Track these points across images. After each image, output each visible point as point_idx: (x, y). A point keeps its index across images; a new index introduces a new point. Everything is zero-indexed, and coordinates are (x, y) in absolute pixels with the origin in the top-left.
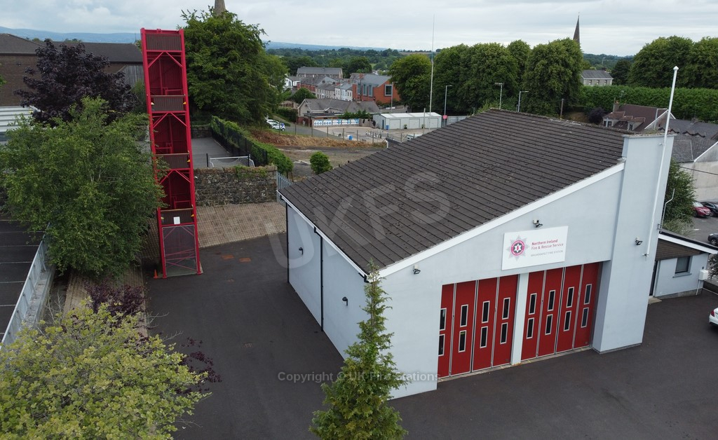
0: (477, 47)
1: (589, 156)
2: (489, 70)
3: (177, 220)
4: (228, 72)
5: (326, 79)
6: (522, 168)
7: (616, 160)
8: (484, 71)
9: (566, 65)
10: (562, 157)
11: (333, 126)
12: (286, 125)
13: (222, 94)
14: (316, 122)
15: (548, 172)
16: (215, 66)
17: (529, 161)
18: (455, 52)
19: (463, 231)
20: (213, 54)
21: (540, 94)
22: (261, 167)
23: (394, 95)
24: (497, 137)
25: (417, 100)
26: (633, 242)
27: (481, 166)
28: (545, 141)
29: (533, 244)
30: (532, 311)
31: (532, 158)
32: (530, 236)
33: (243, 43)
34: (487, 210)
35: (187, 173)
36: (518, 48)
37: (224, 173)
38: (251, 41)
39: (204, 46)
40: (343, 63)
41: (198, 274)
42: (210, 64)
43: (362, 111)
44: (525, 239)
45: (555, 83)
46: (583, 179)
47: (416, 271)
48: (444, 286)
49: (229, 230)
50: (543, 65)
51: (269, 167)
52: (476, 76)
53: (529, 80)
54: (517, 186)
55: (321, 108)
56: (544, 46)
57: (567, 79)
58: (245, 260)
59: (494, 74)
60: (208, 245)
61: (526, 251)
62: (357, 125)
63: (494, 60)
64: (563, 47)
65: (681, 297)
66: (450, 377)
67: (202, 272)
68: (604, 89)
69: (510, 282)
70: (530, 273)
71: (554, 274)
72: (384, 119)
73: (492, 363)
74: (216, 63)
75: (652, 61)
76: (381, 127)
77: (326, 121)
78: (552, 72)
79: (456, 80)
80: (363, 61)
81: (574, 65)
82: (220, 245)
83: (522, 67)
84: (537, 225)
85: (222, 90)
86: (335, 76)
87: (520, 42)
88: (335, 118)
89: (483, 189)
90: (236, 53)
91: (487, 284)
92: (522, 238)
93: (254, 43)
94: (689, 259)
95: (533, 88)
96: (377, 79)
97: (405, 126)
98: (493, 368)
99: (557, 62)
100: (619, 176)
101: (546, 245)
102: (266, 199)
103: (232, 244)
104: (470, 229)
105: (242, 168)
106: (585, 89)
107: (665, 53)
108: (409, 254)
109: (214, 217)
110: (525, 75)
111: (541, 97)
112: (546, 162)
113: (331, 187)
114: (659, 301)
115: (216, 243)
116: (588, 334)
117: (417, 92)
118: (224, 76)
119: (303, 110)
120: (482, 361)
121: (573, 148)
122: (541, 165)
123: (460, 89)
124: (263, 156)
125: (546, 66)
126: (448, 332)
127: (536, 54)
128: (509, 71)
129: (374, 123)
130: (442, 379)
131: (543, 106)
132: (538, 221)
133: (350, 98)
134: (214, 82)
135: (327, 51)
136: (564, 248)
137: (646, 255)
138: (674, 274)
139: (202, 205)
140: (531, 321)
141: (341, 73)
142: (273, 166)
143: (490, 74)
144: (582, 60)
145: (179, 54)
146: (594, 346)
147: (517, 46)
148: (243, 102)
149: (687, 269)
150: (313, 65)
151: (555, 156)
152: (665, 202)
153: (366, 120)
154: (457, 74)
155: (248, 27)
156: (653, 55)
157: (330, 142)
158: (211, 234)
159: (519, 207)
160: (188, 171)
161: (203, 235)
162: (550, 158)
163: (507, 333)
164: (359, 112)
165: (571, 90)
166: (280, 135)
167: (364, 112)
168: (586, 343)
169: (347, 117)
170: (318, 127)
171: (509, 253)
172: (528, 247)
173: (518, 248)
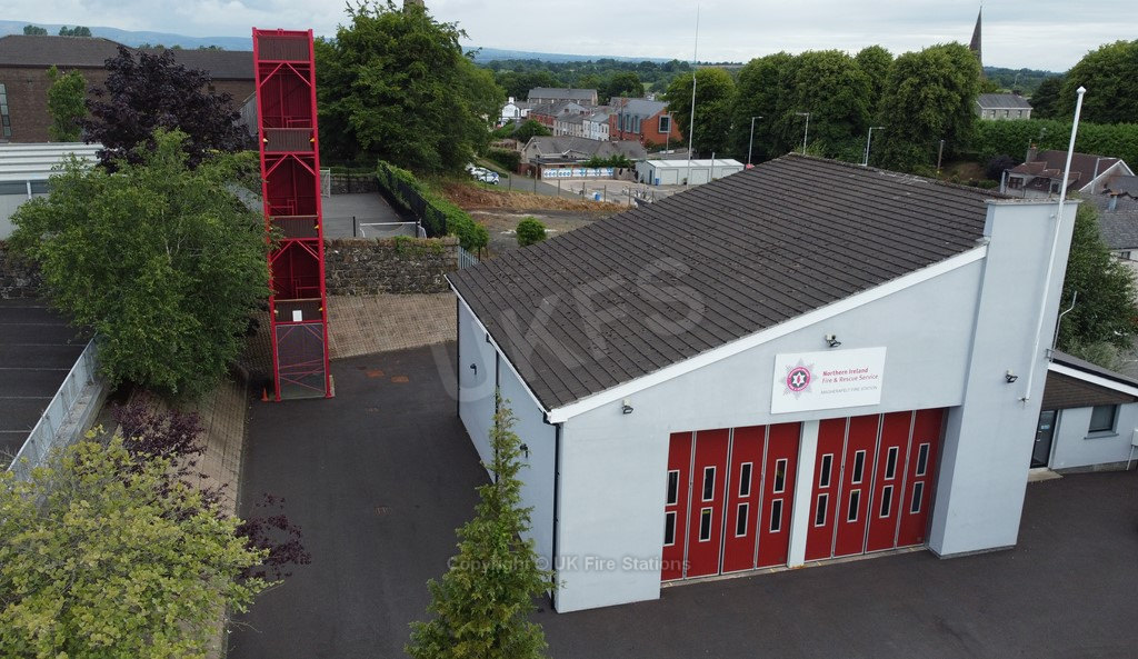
0: (805, 57)
1: (930, 233)
2: (824, 93)
3: (297, 316)
4: (409, 95)
5: (571, 106)
6: (820, 251)
7: (973, 241)
8: (816, 95)
9: (950, 85)
10: (886, 234)
11: (572, 178)
12: (501, 175)
13: (398, 128)
14: (547, 173)
15: (860, 257)
16: (389, 86)
17: (833, 239)
18: (771, 64)
19: (706, 349)
20: (386, 67)
21: (904, 132)
22: (434, 239)
23: (672, 130)
24: (791, 199)
25: (708, 140)
26: (1002, 376)
27: (755, 245)
28: (864, 208)
29: (825, 374)
30: (824, 483)
31: (838, 234)
32: (820, 361)
33: (432, 51)
34: (750, 316)
35: (315, 245)
36: (873, 58)
37: (378, 247)
38: (444, 49)
39: (375, 56)
40: (599, 82)
41: (327, 398)
42: (382, 82)
43: (618, 155)
44: (812, 366)
45: (930, 115)
46: (913, 270)
47: (627, 410)
48: (672, 435)
49: (382, 333)
50: (912, 85)
51: (447, 238)
52: (804, 101)
53: (889, 109)
54: (803, 279)
55: (557, 150)
56: (914, 55)
57: (952, 108)
58: (400, 380)
59: (832, 100)
60: (349, 355)
61: (813, 384)
62: (610, 178)
63: (833, 77)
64: (947, 57)
65: (1099, 473)
66: (685, 580)
67: (333, 395)
68: (1014, 125)
69: (788, 434)
70: (821, 421)
71: (863, 424)
72: (652, 168)
73: (755, 562)
74: (390, 80)
75: (1098, 79)
76: (647, 179)
77: (562, 171)
78: (926, 97)
79: (769, 109)
80: (630, 78)
81: (965, 86)
82: (366, 356)
83: (879, 89)
84: (833, 343)
85: (398, 121)
86: (584, 102)
87: (876, 48)
88: (576, 166)
89: (751, 283)
90: (421, 66)
91: (749, 436)
92: (806, 364)
93: (448, 51)
94: (1114, 409)
95: (894, 122)
96: (650, 106)
97: (686, 179)
98: (757, 570)
99: (936, 81)
100: (977, 269)
101: (848, 376)
102: (441, 287)
103: (386, 353)
104: (718, 345)
105: (405, 240)
106: (982, 125)
107: (1122, 66)
108: (615, 382)
109: (361, 313)
110: (883, 101)
111: (908, 137)
112: (860, 241)
113: (522, 271)
114: (1058, 476)
115: (362, 352)
116: (921, 524)
117: (708, 128)
118: (401, 101)
119: (527, 154)
120: (739, 557)
121: (907, 219)
122: (851, 246)
123: (776, 123)
124: (440, 221)
125: (917, 87)
126: (682, 508)
127: (902, 68)
128: (857, 94)
129: (636, 175)
130: (670, 584)
131: (911, 152)
132: (834, 338)
133: (605, 136)
134: (386, 109)
135: (578, 64)
136: (878, 383)
137: (1024, 400)
138: (1086, 435)
139: (343, 294)
140: (823, 499)
141: (595, 97)
142: (453, 238)
143: (825, 99)
144: (979, 78)
145: (308, 66)
146: (932, 545)
147: (871, 55)
148: (428, 139)
149: (1110, 426)
150: (553, 85)
151: (875, 231)
152: (1060, 312)
153: (625, 170)
154: (772, 99)
155: (442, 26)
156: (1100, 70)
157: (562, 202)
158: (355, 337)
159: (802, 313)
160: (316, 242)
161: (341, 339)
162: (866, 236)
163: (782, 514)
164: (614, 157)
165: (957, 126)
166: (486, 191)
167: (623, 157)
168: (919, 539)
169: (595, 165)
170: (550, 179)
171: (784, 386)
172: (816, 378)
173: (799, 379)
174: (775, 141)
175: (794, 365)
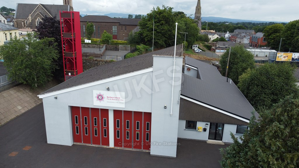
3: (70, 74)
25: (274, 45)
26: (163, 106)
29: (107, 97)
30: (118, 127)
40: (257, 28)
47: (56, 98)
48: (69, 106)
61: (104, 99)
66: (83, 144)
69: (105, 112)
70: (114, 110)
73: (101, 144)
77: (221, 51)
91: (95, 111)
92: (102, 94)
97: (257, 55)
101: (114, 99)
117: (274, 41)
126: (79, 125)
130: (79, 144)
132: (108, 88)
136: (124, 102)
137: (171, 114)
140: (118, 131)
163: (106, 132)
170: (218, 52)
171: (96, 99)
172: (105, 98)
173: (100, 97)
174: (292, 46)
175: (98, 93)
